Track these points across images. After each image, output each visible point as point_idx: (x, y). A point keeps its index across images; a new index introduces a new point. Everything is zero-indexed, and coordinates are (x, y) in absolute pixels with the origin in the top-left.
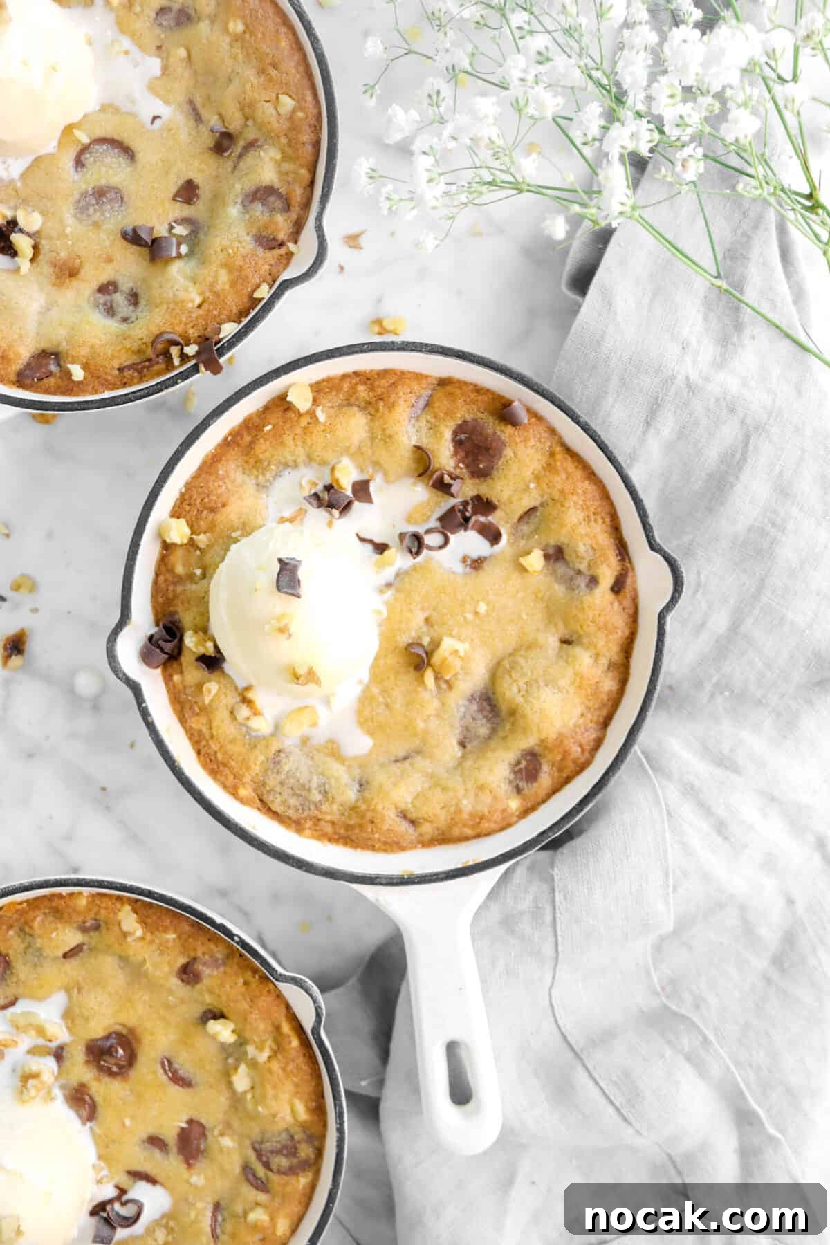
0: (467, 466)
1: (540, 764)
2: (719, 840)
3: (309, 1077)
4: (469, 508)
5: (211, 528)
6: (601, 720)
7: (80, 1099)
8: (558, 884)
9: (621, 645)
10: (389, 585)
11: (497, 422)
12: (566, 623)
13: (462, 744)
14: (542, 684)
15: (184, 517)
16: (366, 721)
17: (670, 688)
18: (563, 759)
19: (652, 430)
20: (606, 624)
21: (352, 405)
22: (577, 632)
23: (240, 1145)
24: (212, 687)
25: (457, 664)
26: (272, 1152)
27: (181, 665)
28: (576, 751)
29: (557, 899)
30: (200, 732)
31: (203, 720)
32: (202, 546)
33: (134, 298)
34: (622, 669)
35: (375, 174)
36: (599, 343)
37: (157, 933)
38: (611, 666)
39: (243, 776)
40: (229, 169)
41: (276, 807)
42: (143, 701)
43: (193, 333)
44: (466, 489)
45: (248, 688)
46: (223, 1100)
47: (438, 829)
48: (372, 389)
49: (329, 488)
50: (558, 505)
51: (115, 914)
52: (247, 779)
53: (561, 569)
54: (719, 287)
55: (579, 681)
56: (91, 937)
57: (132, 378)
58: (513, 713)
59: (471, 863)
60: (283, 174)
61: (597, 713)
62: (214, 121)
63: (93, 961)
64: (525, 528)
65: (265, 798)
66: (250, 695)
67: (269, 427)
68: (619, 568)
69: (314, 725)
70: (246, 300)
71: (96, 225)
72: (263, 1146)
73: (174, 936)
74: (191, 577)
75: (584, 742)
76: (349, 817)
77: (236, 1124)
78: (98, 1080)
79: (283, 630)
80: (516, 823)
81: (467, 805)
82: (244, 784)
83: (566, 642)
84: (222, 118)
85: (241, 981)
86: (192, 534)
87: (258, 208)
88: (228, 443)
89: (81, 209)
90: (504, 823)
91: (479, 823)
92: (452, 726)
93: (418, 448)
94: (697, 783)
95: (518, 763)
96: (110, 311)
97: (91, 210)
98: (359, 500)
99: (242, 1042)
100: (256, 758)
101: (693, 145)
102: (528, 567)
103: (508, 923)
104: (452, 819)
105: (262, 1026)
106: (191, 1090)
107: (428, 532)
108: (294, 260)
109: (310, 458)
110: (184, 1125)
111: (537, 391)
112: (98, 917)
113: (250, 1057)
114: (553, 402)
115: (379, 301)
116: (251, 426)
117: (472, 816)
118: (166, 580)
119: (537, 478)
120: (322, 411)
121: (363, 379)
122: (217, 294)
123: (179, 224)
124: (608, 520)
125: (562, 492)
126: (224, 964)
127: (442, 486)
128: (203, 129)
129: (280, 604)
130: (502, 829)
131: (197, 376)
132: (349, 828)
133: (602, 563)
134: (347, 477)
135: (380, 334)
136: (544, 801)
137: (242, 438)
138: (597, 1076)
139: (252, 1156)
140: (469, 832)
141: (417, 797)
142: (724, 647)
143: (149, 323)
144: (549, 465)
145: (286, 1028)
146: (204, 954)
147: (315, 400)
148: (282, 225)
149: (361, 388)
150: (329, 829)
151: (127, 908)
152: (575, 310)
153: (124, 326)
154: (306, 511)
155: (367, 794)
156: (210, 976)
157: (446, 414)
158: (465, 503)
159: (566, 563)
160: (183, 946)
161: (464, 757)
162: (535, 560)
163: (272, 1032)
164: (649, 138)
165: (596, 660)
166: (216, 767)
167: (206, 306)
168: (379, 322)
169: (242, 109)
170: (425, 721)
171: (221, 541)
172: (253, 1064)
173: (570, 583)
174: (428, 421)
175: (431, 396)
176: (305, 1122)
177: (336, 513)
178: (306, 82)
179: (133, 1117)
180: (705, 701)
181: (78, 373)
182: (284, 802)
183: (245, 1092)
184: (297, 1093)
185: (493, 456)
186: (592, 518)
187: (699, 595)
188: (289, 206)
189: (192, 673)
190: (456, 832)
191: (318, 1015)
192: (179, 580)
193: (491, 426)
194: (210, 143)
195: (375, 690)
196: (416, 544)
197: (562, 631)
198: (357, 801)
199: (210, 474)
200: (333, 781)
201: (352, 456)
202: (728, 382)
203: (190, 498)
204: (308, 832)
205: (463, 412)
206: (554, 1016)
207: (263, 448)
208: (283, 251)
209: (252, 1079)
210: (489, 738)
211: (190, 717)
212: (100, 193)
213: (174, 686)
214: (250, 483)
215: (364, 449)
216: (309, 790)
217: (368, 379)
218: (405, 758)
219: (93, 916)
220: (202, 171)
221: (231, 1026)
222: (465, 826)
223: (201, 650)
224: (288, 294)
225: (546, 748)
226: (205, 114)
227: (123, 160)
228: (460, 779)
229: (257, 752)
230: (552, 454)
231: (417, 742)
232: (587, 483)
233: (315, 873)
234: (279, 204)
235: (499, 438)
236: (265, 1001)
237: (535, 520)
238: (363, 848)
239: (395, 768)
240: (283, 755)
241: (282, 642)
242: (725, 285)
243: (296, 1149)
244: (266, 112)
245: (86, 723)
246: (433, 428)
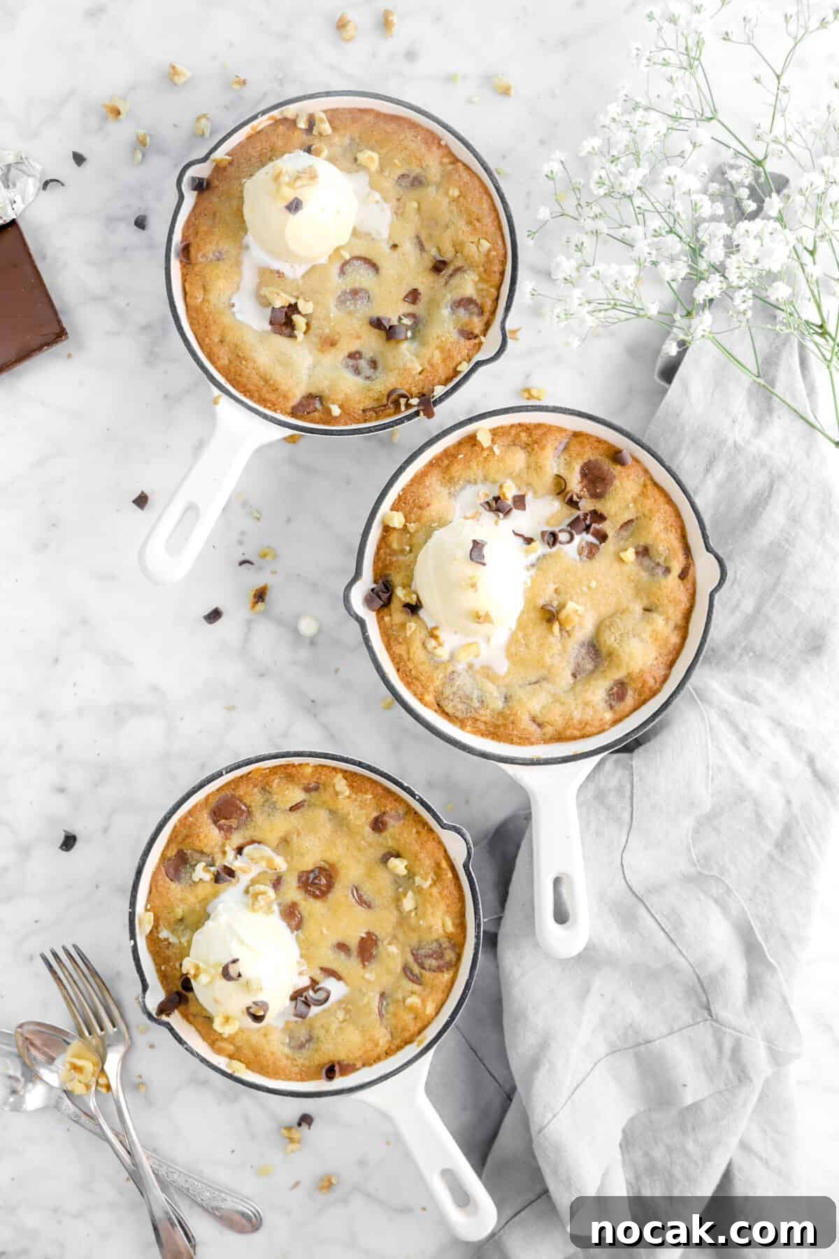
0: (588, 490)
1: (626, 689)
2: (742, 749)
3: (457, 900)
4: (588, 518)
5: (418, 520)
6: (668, 663)
7: (292, 915)
8: (635, 772)
9: (684, 613)
10: (533, 565)
11: (610, 462)
12: (648, 597)
13: (574, 676)
14: (631, 636)
15: (402, 510)
16: (512, 655)
17: (713, 650)
18: (643, 686)
19: (709, 476)
20: (675, 598)
21: (517, 445)
22: (655, 603)
23: (403, 952)
24: (412, 626)
25: (576, 619)
26: (425, 956)
27: (390, 610)
28: (651, 682)
29: (635, 779)
30: (400, 656)
31: (404, 647)
32: (411, 531)
33: (374, 364)
34: (684, 630)
35: (534, 293)
36: (678, 415)
37: (360, 794)
38: (676, 627)
39: (428, 687)
40: (442, 284)
41: (449, 709)
42: (366, 632)
43: (415, 390)
44: (587, 505)
45: (436, 628)
46: (393, 916)
47: (556, 730)
48: (530, 435)
49: (497, 499)
50: (648, 519)
51: (332, 779)
52: (431, 689)
53: (646, 561)
54: (759, 384)
55: (655, 636)
56: (311, 796)
57: (371, 417)
58: (610, 654)
59: (579, 752)
60: (479, 291)
61: (665, 658)
62: (434, 251)
63: (310, 813)
64: (624, 533)
65: (441, 703)
66: (437, 632)
67: (461, 456)
68: (685, 562)
69: (477, 656)
70: (451, 370)
71: (350, 313)
72: (419, 952)
73: (371, 796)
74: (402, 551)
75: (657, 676)
76: (498, 720)
77: (401, 936)
78: (306, 900)
79: (473, 586)
80: (608, 729)
81: (577, 715)
82: (428, 692)
83: (647, 610)
84: (439, 250)
85: (414, 831)
86: (406, 521)
87: (461, 311)
88: (431, 465)
89: (341, 301)
90: (601, 729)
91: (584, 728)
92: (569, 662)
93: (558, 476)
94: (730, 710)
95: (612, 689)
96: (357, 371)
97: (348, 303)
98: (517, 508)
99: (411, 875)
100: (438, 674)
101: (746, 288)
102: (626, 560)
103: (600, 796)
104: (567, 724)
105: (427, 862)
106: (371, 911)
107: (560, 531)
108: (483, 347)
109: (486, 479)
110: (364, 935)
111: (638, 444)
112: (319, 781)
113: (417, 885)
114: (649, 452)
115: (528, 377)
116: (449, 454)
117: (580, 723)
118: (385, 553)
119: (635, 501)
120: (498, 448)
121: (525, 429)
122: (432, 366)
123: (405, 317)
124: (679, 530)
125: (651, 511)
126: (404, 818)
127: (572, 503)
128: (425, 255)
129: (472, 569)
130: (599, 733)
131: (417, 419)
132: (497, 726)
133: (674, 558)
134: (510, 492)
135: (528, 399)
136: (627, 716)
137: (442, 461)
138: (653, 912)
139: (411, 959)
140: (577, 733)
141: (544, 707)
142: (750, 623)
143: (384, 383)
144: (643, 492)
145: (444, 864)
146: (391, 809)
147: (493, 440)
148: (477, 324)
149: (523, 435)
150: (482, 727)
151: (340, 776)
152: (664, 392)
153: (368, 382)
154: (481, 514)
155: (510, 704)
156: (393, 826)
157: (578, 455)
158: (586, 515)
159: (650, 558)
160: (377, 804)
161: (574, 683)
162: (630, 555)
163: (434, 867)
164: (719, 286)
165: (667, 622)
166: (410, 680)
167: (425, 374)
168: (528, 390)
169: (454, 246)
170: (551, 658)
171: (424, 529)
172: (419, 891)
173: (652, 572)
174: (565, 459)
175: (568, 443)
176: (452, 934)
177: (501, 515)
178: (499, 233)
179: (328, 928)
180: (736, 659)
181: (336, 411)
182: (454, 707)
183: (411, 911)
184: (448, 912)
185: (606, 485)
186: (669, 528)
187: (736, 586)
188: (482, 312)
189: (397, 615)
190: (568, 733)
191: (469, 853)
192: (394, 553)
193: (607, 465)
194: (430, 265)
195: (520, 635)
196: (553, 539)
197: (645, 603)
198: (504, 708)
199: (420, 484)
200: (488, 695)
201: (513, 479)
202: (761, 445)
203: (406, 499)
204: (469, 728)
205: (590, 454)
206: (624, 873)
207: (456, 469)
208: (477, 341)
209: (416, 901)
210: (593, 672)
211: (395, 645)
212: (355, 293)
213: (385, 624)
214: (445, 491)
215: (522, 475)
216: (472, 699)
217: (528, 429)
218: (536, 683)
219: (315, 780)
220: (423, 283)
221: (406, 863)
222: (574, 728)
223: (408, 600)
224: (481, 369)
225: (631, 679)
226: (427, 246)
227: (371, 272)
228: (573, 697)
229: (438, 671)
230: (645, 486)
231: (544, 672)
232: (667, 506)
233: (474, 754)
234: (476, 310)
235: (612, 473)
236: (431, 845)
237: (631, 528)
238: (504, 742)
239: (528, 688)
240: (456, 675)
241: (470, 593)
242: (763, 382)
243: (442, 953)
244: (471, 250)
245: (304, 654)
246: (568, 464)
